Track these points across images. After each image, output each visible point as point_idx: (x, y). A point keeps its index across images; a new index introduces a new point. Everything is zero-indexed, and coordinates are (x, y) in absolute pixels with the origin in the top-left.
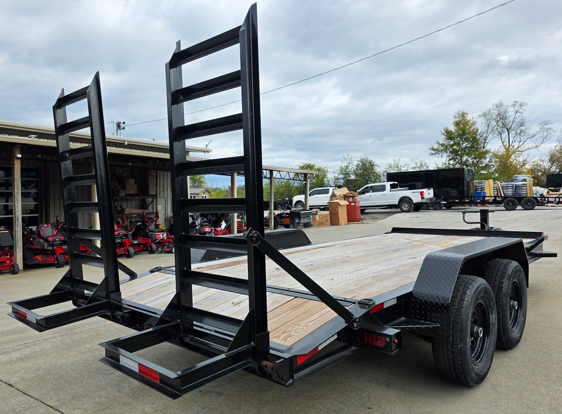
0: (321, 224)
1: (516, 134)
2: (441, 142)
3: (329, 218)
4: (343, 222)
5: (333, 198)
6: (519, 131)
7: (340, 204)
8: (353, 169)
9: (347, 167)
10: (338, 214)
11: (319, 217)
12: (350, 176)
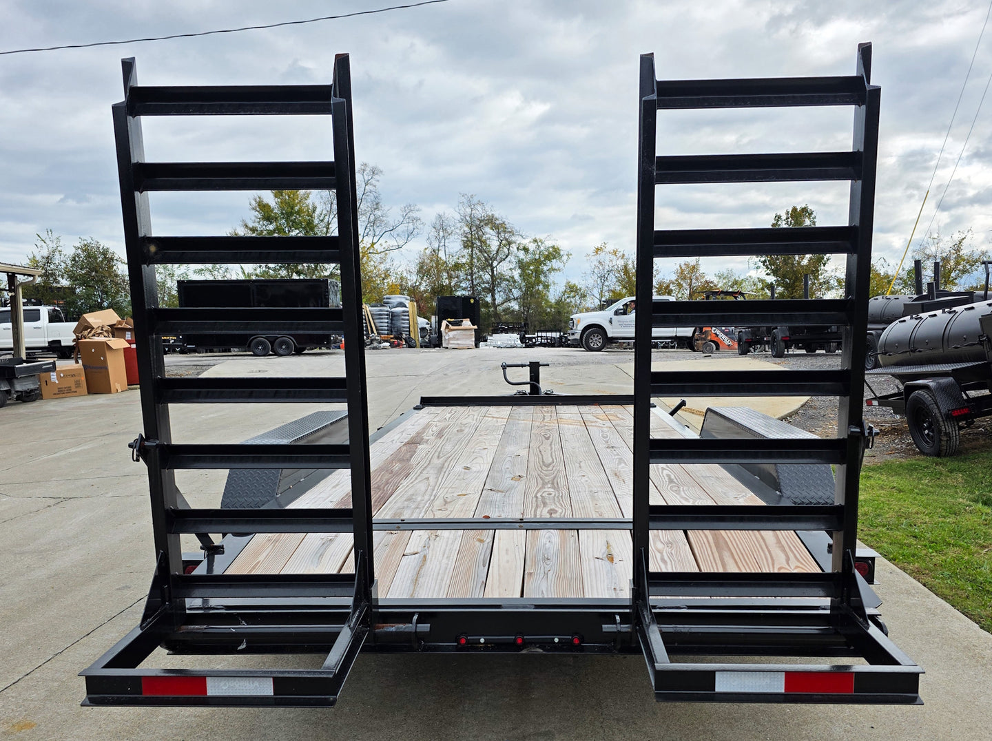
0: (63, 392)
1: (369, 222)
2: (251, 225)
3: (83, 378)
4: (118, 386)
5: (86, 333)
6: (372, 218)
7: (109, 348)
8: (63, 265)
9: (48, 260)
10: (106, 369)
11: (59, 377)
12: (56, 281)
